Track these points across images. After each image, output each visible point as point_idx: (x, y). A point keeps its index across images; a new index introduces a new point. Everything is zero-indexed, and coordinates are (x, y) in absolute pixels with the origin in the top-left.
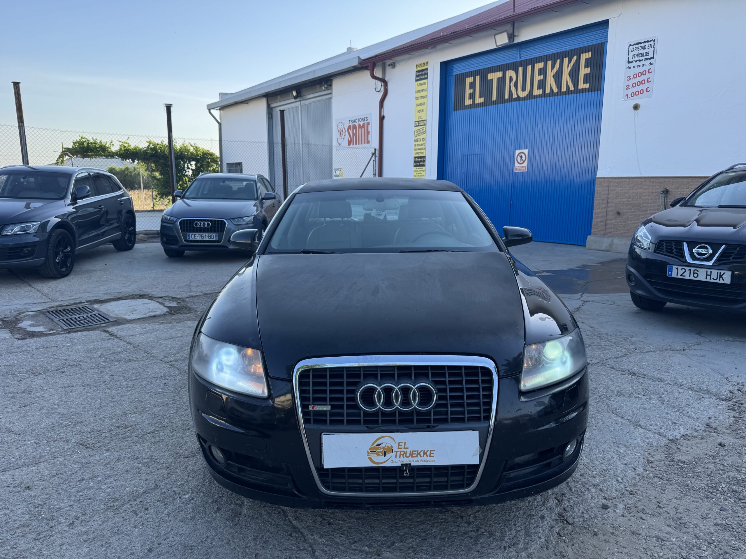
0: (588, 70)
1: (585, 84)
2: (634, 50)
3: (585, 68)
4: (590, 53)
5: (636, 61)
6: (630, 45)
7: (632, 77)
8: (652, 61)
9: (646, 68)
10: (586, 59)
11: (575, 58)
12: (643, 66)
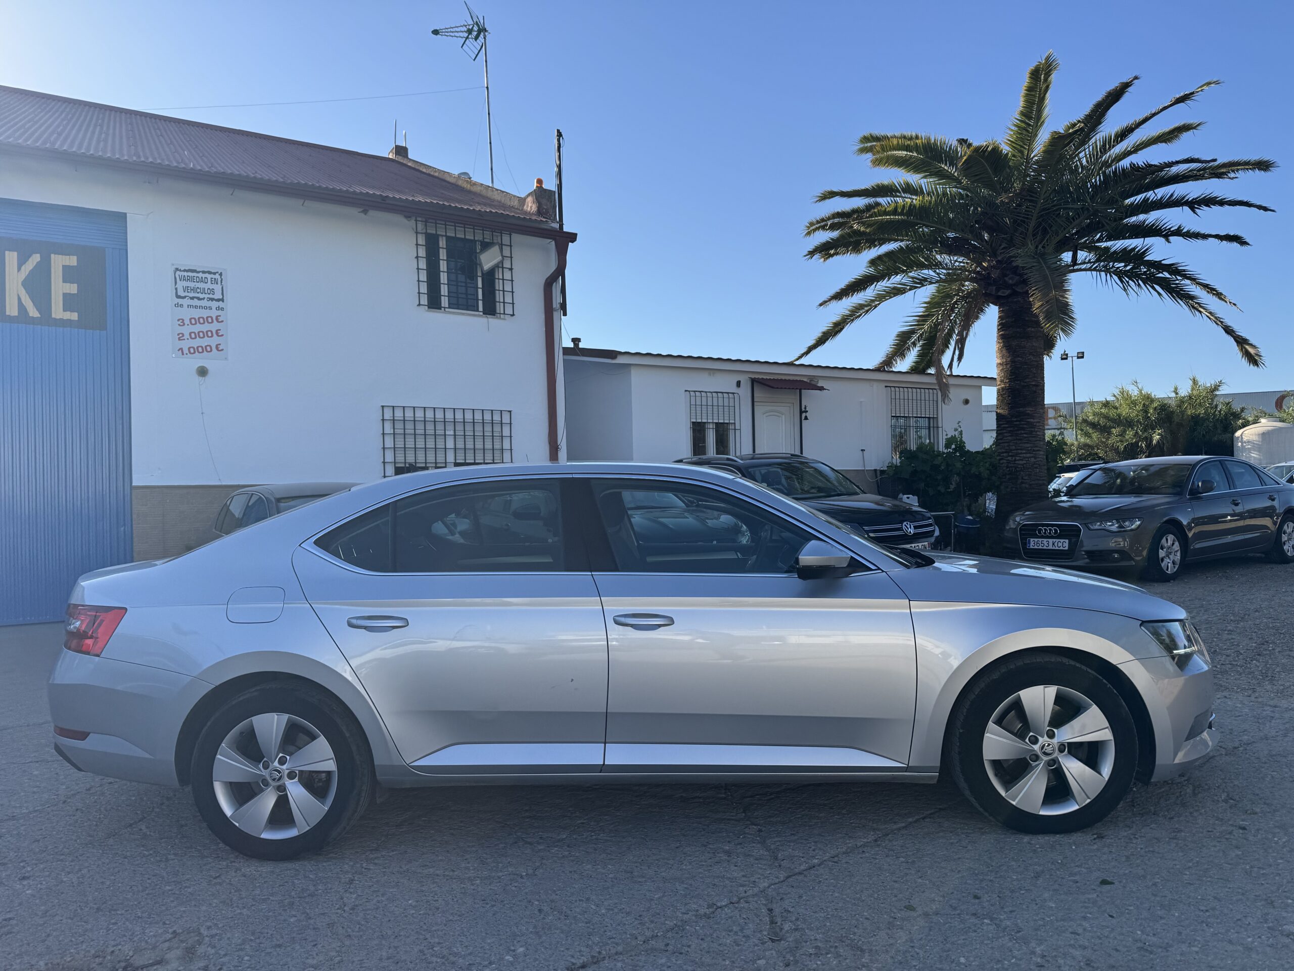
0: (73, 289)
1: (68, 313)
2: (184, 279)
3: (65, 281)
4: (75, 258)
5: (192, 298)
6: (177, 269)
7: (187, 322)
8: (220, 304)
9: (214, 313)
10: (65, 268)
11: (36, 258)
12: (205, 308)
